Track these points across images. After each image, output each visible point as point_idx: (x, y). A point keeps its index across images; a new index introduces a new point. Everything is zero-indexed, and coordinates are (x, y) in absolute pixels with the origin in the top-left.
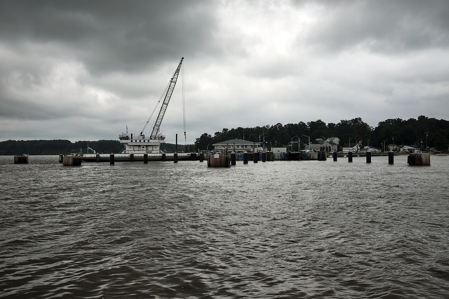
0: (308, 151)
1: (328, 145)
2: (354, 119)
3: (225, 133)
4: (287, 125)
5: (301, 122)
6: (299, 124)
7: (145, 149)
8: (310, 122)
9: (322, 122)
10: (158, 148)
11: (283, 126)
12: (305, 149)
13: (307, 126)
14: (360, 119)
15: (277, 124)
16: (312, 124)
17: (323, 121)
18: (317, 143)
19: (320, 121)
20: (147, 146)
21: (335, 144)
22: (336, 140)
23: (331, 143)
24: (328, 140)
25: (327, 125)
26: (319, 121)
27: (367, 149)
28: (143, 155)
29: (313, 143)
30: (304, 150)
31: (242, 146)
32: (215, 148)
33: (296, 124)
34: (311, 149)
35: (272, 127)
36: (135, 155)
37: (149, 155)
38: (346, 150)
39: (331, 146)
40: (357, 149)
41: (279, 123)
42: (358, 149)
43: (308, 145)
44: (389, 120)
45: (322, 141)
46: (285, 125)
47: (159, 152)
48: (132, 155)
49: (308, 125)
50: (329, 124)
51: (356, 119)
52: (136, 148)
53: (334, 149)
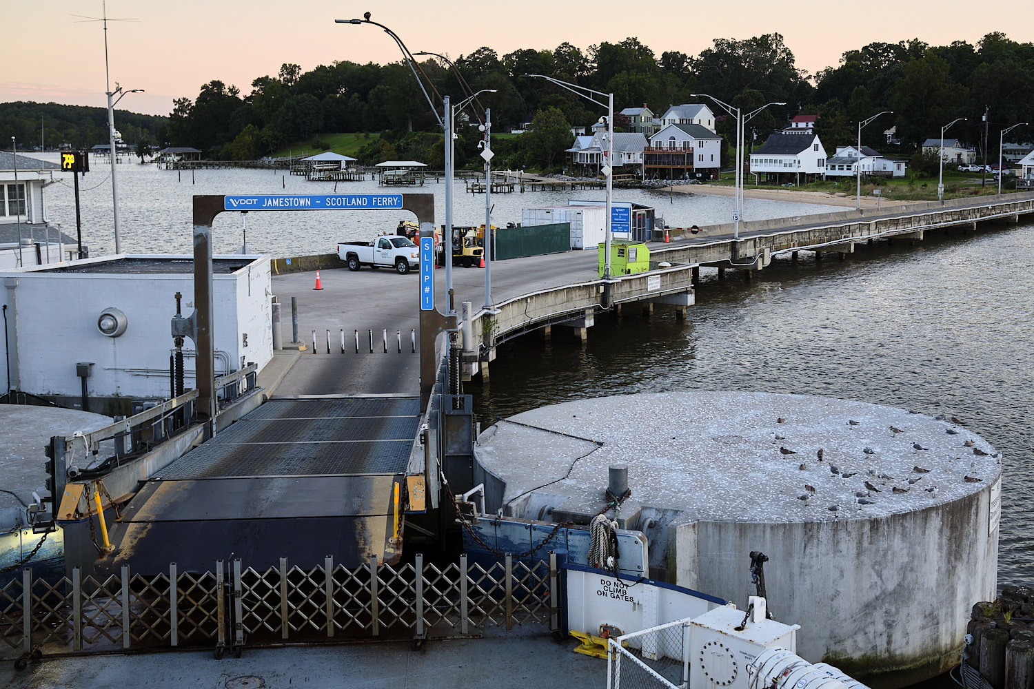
2: (759, 37)
3: (291, 81)
4: (512, 54)
6: (558, 52)
8: (598, 45)
9: (641, 47)
11: (499, 58)
13: (586, 60)
14: (778, 38)
15: (479, 52)
16: (606, 51)
17: (643, 43)
19: (633, 41)
25: (658, 56)
26: (630, 44)
33: (548, 53)
35: (460, 61)
41: (485, 49)
44: (876, 45)
46: (507, 57)
49: (590, 58)
50: (665, 55)
51: (765, 38)
53: (707, 158)
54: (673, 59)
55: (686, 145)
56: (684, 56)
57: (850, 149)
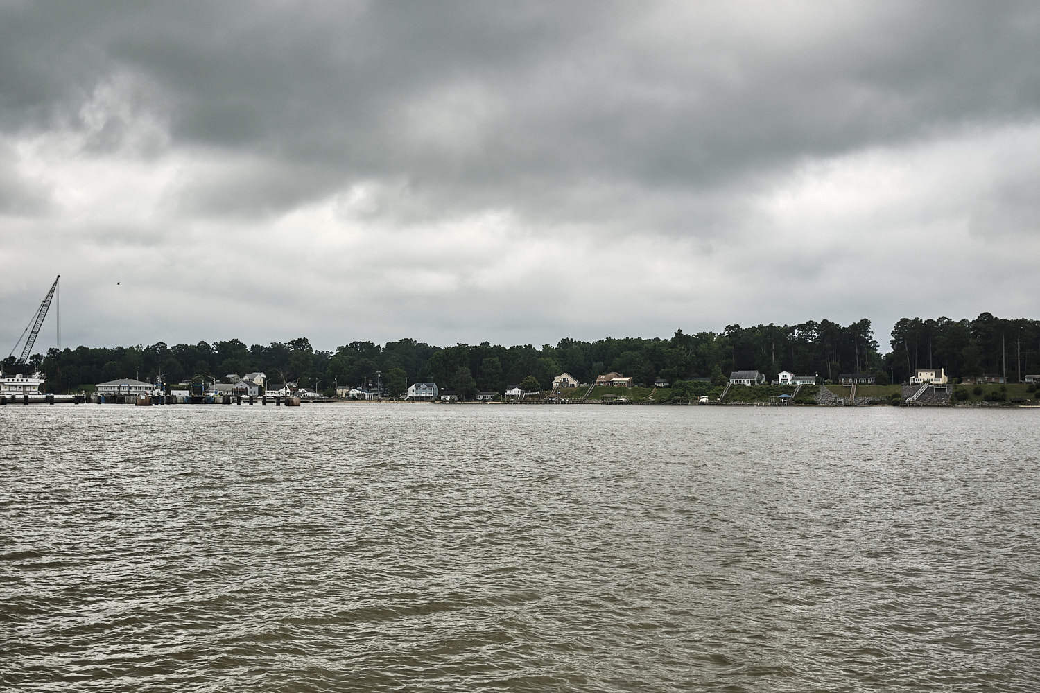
0: (212, 394)
1: (245, 386)
2: (296, 339)
4: (175, 347)
5: (202, 342)
6: (199, 345)
7: (22, 389)
8: (219, 342)
9: (240, 343)
10: (37, 389)
11: (169, 348)
12: (208, 392)
13: (212, 349)
14: (306, 340)
15: (158, 344)
16: (222, 346)
17: (242, 342)
18: (228, 381)
19: (236, 341)
20: (24, 386)
21: (255, 385)
22: (259, 378)
23: (250, 383)
24: (246, 378)
25: (249, 347)
26: (234, 342)
27: (303, 393)
28: (23, 397)
29: (221, 382)
30: (207, 394)
31: (136, 388)
32: (99, 389)
33: (194, 346)
34: (216, 393)
35: (148, 348)
36: (17, 396)
37: (30, 397)
38: (268, 394)
39: (249, 388)
40: (284, 393)
41: (161, 343)
42: (287, 393)
43: (213, 384)
45: (237, 379)
46: (173, 347)
47: (37, 393)
48: (13, 397)
49: (214, 348)
50: (253, 347)
51: (300, 340)
52: (12, 389)
53: (253, 393)
54: (256, 348)
55: (246, 388)
56: (263, 347)
57: (303, 389)
